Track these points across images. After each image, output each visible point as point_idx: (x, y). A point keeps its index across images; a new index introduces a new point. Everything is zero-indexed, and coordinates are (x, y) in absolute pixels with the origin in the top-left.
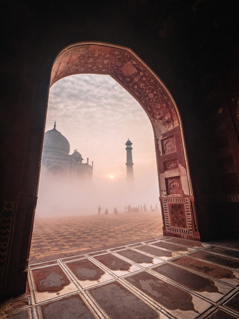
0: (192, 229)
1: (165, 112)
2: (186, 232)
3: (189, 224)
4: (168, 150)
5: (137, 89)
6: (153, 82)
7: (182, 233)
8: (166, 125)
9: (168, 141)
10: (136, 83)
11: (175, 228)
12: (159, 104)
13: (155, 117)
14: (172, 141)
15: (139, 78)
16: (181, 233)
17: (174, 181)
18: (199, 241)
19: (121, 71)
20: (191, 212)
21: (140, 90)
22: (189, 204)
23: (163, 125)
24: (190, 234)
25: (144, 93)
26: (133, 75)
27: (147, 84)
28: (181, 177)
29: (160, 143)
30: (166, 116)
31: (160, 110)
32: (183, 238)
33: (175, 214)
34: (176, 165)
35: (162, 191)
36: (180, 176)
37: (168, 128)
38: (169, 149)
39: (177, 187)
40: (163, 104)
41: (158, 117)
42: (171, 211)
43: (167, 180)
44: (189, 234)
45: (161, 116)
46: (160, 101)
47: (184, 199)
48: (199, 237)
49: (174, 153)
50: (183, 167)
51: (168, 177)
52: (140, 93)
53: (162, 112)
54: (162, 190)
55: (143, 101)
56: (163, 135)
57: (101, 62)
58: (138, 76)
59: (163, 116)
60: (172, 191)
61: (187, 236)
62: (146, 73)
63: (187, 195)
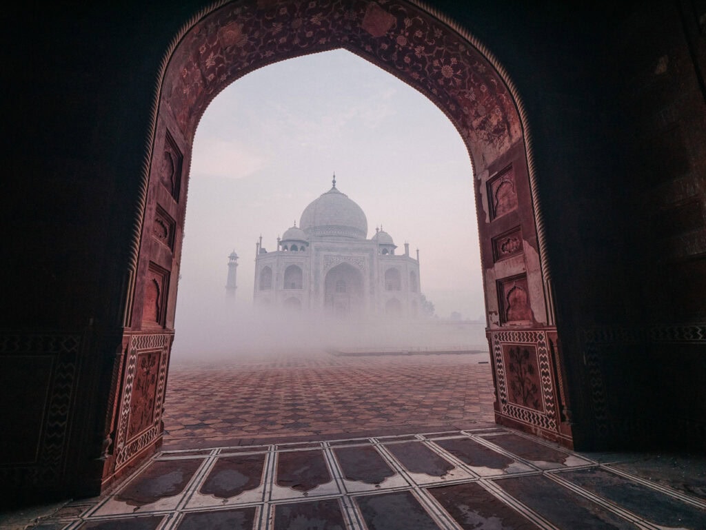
0: (553, 413)
1: (489, 106)
2: (542, 420)
3: (548, 401)
4: (501, 208)
5: (411, 63)
6: (441, 34)
7: (532, 422)
8: (495, 141)
9: (502, 183)
10: (405, 50)
11: (517, 408)
12: (472, 89)
13: (469, 124)
14: (509, 180)
15: (407, 34)
16: (530, 421)
17: (515, 287)
18: (570, 448)
19: (363, 31)
20: (551, 369)
21: (421, 65)
22: (547, 348)
23: (488, 142)
24: (550, 427)
25: (430, 69)
26: (390, 31)
27: (430, 44)
28: (529, 277)
29: (483, 190)
30: (493, 118)
31: (476, 105)
32: (536, 434)
33: (517, 373)
34: (519, 244)
35: (491, 313)
36: (525, 273)
37: (499, 148)
38: (505, 204)
39: (522, 303)
40: (480, 85)
41: (475, 123)
42: (508, 365)
43: (500, 284)
44: (548, 426)
45: (481, 119)
46: (472, 80)
47: (535, 333)
48: (569, 437)
49: (514, 214)
50: (532, 249)
51: (500, 276)
52: (422, 73)
53: (481, 109)
54: (490, 310)
55: (435, 91)
56: (489, 168)
57: (306, 23)
58: (402, 31)
59: (486, 119)
60: (513, 314)
61: (543, 432)
62: (418, 18)
63: (542, 324)
